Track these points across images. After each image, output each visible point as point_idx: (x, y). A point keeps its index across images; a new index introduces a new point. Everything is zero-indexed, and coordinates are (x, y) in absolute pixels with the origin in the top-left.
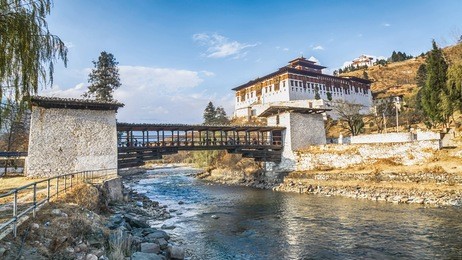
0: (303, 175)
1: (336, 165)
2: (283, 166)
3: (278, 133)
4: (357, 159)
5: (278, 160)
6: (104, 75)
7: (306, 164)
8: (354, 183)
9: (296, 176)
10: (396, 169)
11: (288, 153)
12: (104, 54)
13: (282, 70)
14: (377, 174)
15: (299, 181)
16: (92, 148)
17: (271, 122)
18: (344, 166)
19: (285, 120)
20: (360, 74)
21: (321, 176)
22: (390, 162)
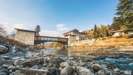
0: (71, 47)
1: (77, 45)
2: (68, 45)
3: (67, 39)
4: (81, 44)
5: (67, 44)
6: (37, 29)
7: (72, 45)
8: (80, 48)
9: (70, 47)
10: (87, 45)
11: (69, 43)
12: (38, 25)
13: (72, 31)
14: (84, 46)
15: (71, 48)
16: (29, 39)
17: (66, 37)
18: (79, 45)
19: (69, 37)
20: (86, 32)
21: (74, 47)
22: (87, 44)
